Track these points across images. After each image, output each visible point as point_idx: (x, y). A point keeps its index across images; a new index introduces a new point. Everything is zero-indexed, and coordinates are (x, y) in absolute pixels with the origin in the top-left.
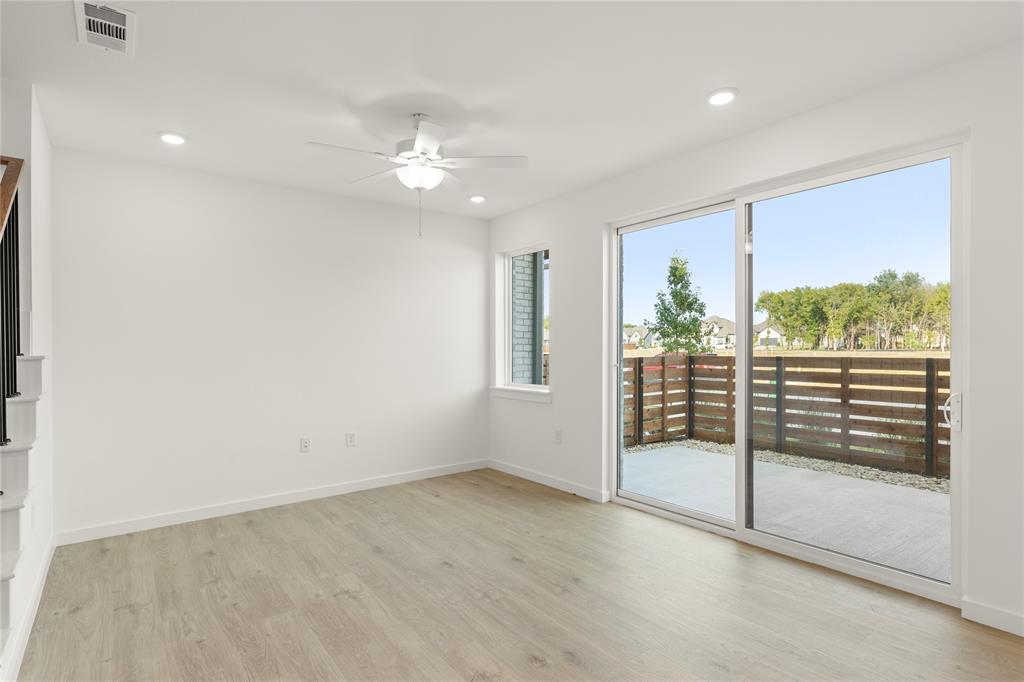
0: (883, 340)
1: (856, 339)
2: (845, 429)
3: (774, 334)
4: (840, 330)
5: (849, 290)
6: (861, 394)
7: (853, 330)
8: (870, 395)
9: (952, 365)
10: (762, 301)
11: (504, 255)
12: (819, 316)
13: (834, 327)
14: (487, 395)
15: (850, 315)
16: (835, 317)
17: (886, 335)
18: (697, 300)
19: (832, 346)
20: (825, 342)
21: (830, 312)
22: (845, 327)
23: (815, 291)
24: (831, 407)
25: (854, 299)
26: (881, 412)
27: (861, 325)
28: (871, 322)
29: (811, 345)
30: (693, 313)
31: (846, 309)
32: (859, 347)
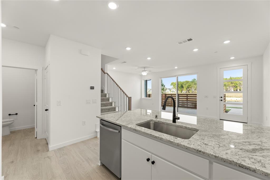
0: (193, 91)
1: (189, 91)
2: (187, 105)
3: (174, 90)
4: (186, 89)
5: (187, 82)
6: (189, 97)
7: (188, 89)
8: (190, 99)
9: (197, 95)
10: (172, 84)
11: (143, 80)
12: (182, 87)
13: (185, 89)
14: (141, 99)
15: (188, 86)
16: (185, 87)
17: (194, 90)
18: (163, 85)
19: (184, 92)
20: (183, 92)
21: (184, 86)
22: (187, 89)
23: (181, 82)
24: (185, 101)
25: (188, 84)
26: (192, 101)
27: (189, 88)
28: (191, 88)
29: (181, 92)
30: (163, 87)
31: (187, 86)
32: (189, 92)
